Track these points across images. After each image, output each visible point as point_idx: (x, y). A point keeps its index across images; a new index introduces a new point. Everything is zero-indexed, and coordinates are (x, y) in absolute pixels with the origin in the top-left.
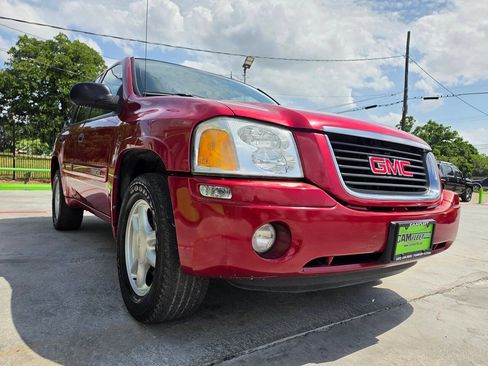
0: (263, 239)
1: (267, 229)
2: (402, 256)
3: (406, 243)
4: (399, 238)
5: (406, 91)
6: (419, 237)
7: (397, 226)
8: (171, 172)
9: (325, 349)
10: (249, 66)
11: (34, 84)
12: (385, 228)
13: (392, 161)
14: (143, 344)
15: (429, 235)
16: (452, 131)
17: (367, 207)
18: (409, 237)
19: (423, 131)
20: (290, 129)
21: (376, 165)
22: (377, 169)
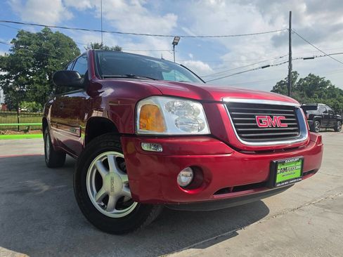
0: (185, 177)
1: (187, 171)
2: (280, 183)
3: (283, 174)
4: (279, 171)
5: (290, 54)
6: (292, 169)
7: (277, 163)
8: (122, 134)
9: (229, 249)
10: (177, 44)
11: (29, 63)
12: (268, 165)
13: (272, 118)
15: (300, 167)
16: (326, 80)
17: (255, 151)
18: (285, 170)
19: (305, 81)
20: (200, 102)
21: (261, 122)
22: (261, 124)
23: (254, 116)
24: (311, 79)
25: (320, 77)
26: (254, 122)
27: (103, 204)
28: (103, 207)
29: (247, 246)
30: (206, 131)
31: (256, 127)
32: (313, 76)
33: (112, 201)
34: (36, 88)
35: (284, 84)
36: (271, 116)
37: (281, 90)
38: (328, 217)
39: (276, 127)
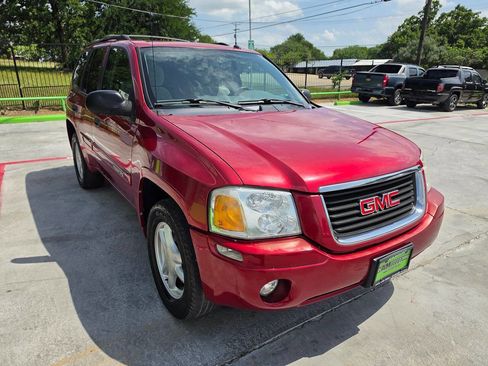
2: (381, 281)
3: (385, 270)
6: (398, 261)
7: (379, 262)
9: (316, 342)
13: (381, 197)
14: (179, 341)
15: (407, 257)
16: (481, 17)
18: (389, 265)
19: (449, 18)
20: (291, 191)
21: (366, 206)
22: (366, 210)
23: (358, 201)
24: (458, 15)
25: (474, 12)
26: (358, 208)
31: (359, 215)
32: (462, 9)
35: (416, 23)
36: (381, 195)
37: (409, 31)
38: (436, 292)
39: (385, 208)
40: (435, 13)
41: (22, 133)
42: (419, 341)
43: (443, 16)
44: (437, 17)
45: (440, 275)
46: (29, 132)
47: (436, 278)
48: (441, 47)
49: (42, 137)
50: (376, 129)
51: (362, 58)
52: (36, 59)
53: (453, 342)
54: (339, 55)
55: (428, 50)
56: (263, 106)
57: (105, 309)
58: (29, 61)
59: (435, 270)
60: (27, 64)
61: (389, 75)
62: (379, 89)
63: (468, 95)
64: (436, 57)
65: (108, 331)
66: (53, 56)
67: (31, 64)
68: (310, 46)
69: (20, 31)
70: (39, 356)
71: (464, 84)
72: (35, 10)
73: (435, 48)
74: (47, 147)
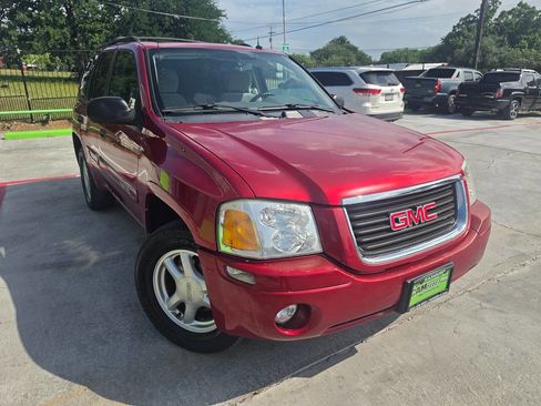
2: (416, 305)
3: (421, 293)
4: (414, 292)
6: (435, 283)
7: (412, 283)
13: (415, 210)
15: (446, 278)
18: (424, 287)
19: (510, 17)
20: (310, 204)
21: (397, 221)
22: (397, 225)
23: (387, 215)
24: (520, 13)
25: (538, 9)
26: (387, 223)
27: (178, 312)
28: (178, 316)
29: (366, 373)
30: (317, 247)
31: (390, 230)
33: (189, 311)
34: (48, 33)
35: (472, 22)
36: (414, 208)
37: (466, 32)
38: (483, 320)
39: (420, 223)
40: (494, 11)
41: (30, 149)
42: (460, 376)
43: (503, 13)
44: (496, 15)
45: (488, 301)
46: (37, 148)
47: (483, 304)
48: (502, 49)
49: (51, 154)
50: (424, 138)
51: (413, 63)
52: (50, 68)
53: (499, 377)
54: (387, 59)
55: (485, 52)
56: (287, 113)
57: (106, 342)
58: (43, 70)
59: (482, 296)
60: (40, 74)
61: (442, 81)
62: (430, 96)
63: (530, 101)
64: (495, 59)
65: (107, 367)
66: (70, 66)
67: (46, 74)
68: (354, 49)
69: (32, 38)
70: (26, 396)
71: (526, 88)
72: (48, 15)
73: (494, 49)
74: (55, 164)
